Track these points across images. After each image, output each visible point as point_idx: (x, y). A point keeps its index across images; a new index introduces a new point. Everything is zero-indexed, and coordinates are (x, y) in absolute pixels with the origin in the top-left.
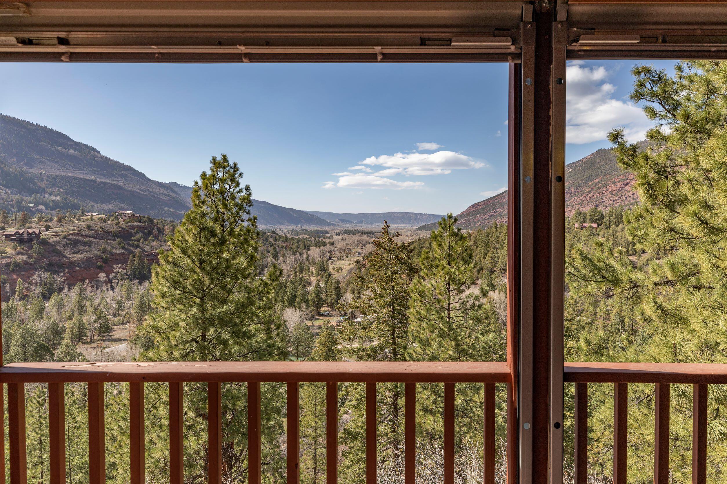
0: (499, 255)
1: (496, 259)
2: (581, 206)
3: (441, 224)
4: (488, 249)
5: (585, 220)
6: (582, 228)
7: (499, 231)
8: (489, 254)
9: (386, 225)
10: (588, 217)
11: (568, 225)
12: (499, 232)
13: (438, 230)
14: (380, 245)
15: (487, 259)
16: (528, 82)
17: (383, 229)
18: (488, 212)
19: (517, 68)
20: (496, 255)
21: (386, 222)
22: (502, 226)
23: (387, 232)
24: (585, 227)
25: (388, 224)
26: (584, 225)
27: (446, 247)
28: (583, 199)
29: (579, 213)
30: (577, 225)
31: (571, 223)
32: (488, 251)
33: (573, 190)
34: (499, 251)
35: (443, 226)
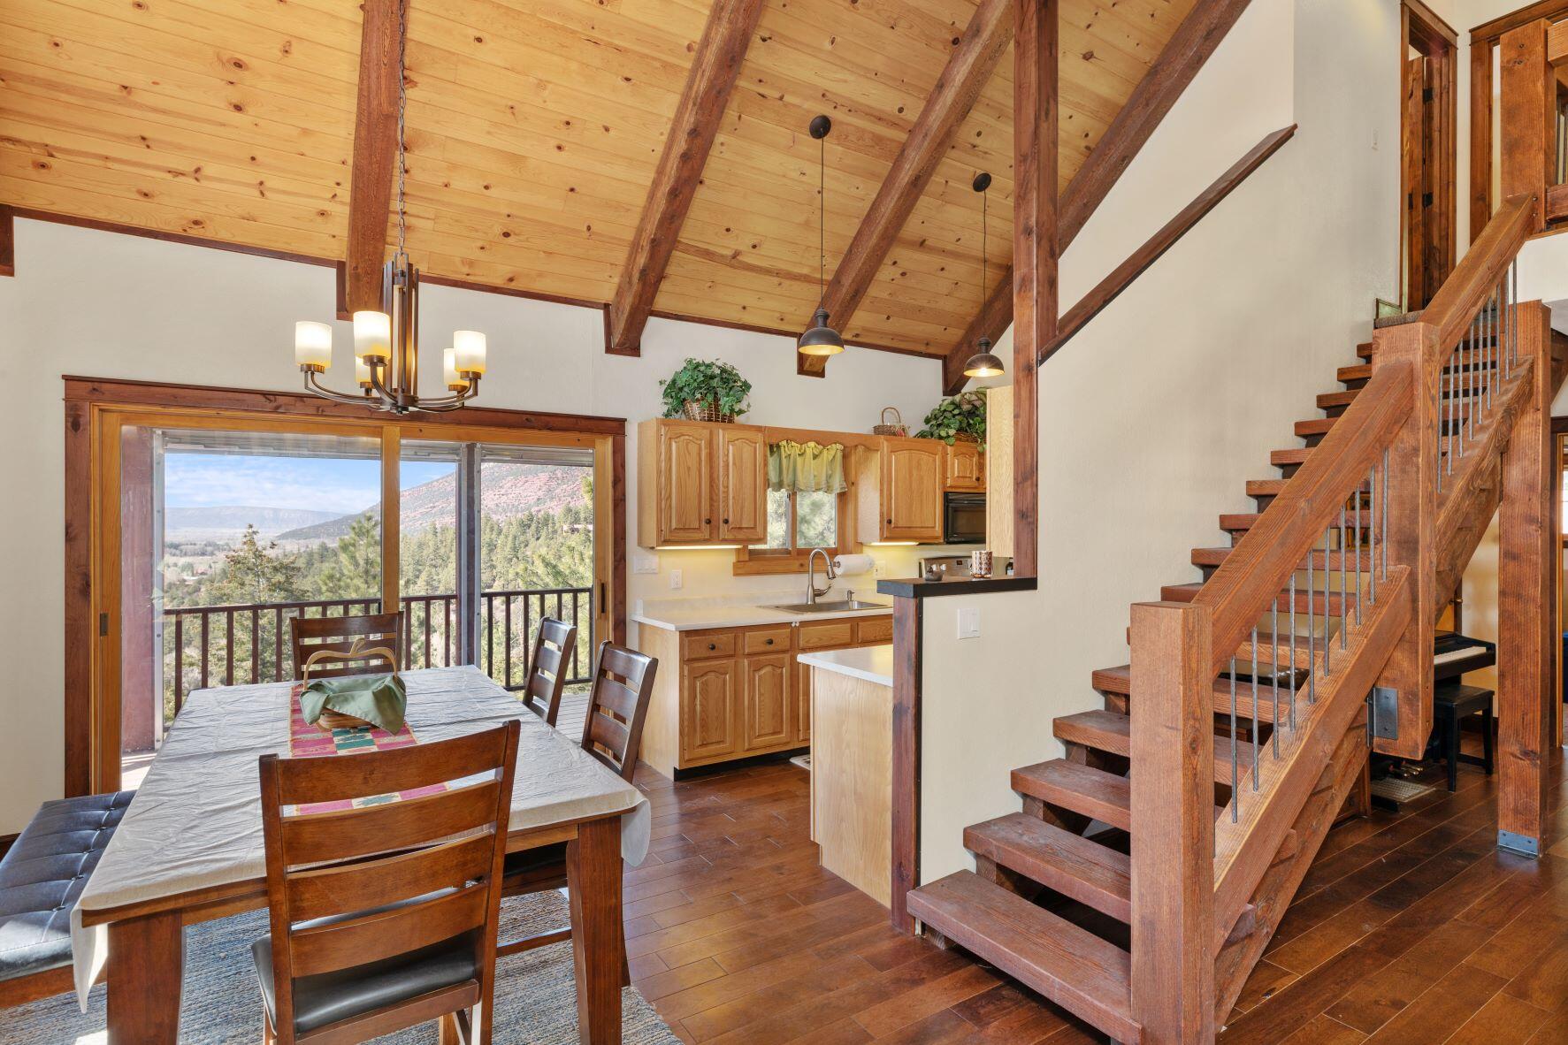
0: (440, 576)
1: (435, 583)
2: (572, 498)
3: (354, 528)
4: (420, 567)
5: (577, 521)
6: (573, 531)
7: (439, 539)
8: (424, 576)
9: (250, 531)
10: (582, 516)
11: (553, 527)
12: (441, 541)
13: (349, 537)
14: (239, 563)
15: (419, 584)
16: (464, 472)
17: (245, 536)
18: (421, 506)
19: (460, 465)
20: (435, 577)
21: (251, 526)
22: (444, 530)
23: (252, 543)
24: (577, 530)
25: (254, 529)
26: (576, 526)
27: (362, 562)
28: (576, 489)
29: (569, 510)
30: (566, 528)
31: (557, 525)
32: (420, 571)
33: (559, 475)
34: (439, 570)
35: (357, 530)
